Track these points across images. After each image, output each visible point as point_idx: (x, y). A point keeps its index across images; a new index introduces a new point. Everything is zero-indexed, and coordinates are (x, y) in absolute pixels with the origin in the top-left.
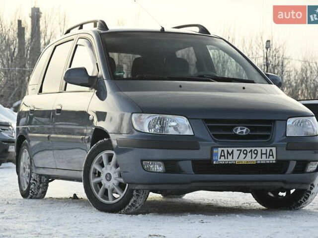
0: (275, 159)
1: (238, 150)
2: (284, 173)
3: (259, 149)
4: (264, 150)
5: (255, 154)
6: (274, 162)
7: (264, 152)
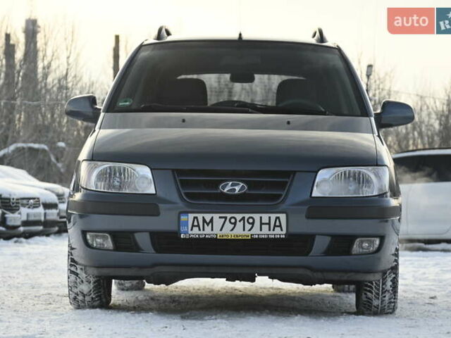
0: (284, 232)
1: (220, 217)
2: (307, 254)
3: (257, 217)
4: (265, 217)
5: (249, 223)
6: (284, 236)
7: (265, 220)
